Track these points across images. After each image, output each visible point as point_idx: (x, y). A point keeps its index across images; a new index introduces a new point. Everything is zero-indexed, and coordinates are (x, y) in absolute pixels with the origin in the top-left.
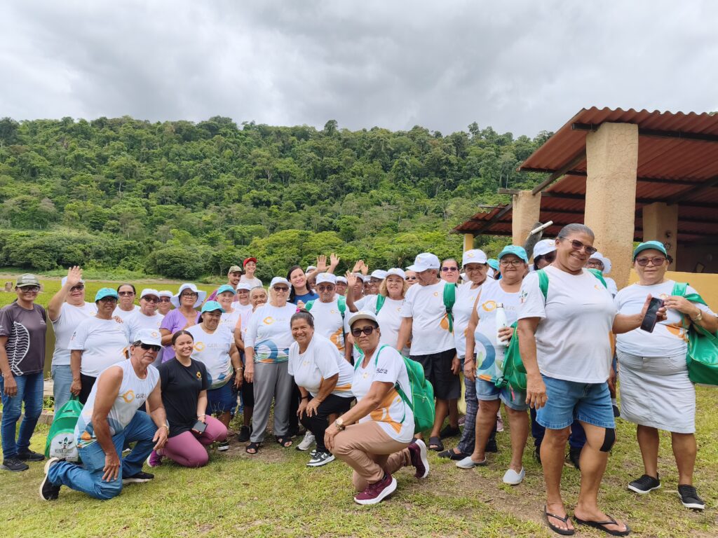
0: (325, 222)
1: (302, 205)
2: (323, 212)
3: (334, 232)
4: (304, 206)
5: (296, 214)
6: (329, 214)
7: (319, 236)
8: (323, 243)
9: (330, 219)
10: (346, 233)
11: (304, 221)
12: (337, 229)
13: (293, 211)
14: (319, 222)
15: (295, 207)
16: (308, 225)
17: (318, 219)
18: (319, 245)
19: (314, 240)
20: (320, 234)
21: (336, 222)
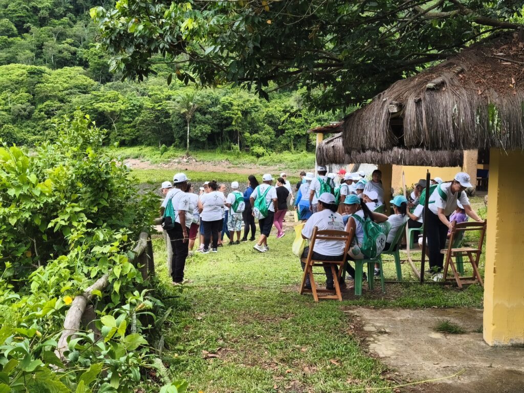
0: (65, 53)
1: (25, 26)
2: (61, 37)
3: (81, 69)
4: (29, 28)
5: (18, 40)
6: (69, 40)
7: (60, 75)
8: (66, 85)
9: (73, 49)
10: (99, 69)
11: (32, 51)
12: (84, 64)
13: (13, 35)
14: (55, 52)
15: (15, 29)
16: (38, 55)
17: (52, 47)
18: (61, 88)
19: (52, 80)
20: (59, 70)
21: (81, 52)
